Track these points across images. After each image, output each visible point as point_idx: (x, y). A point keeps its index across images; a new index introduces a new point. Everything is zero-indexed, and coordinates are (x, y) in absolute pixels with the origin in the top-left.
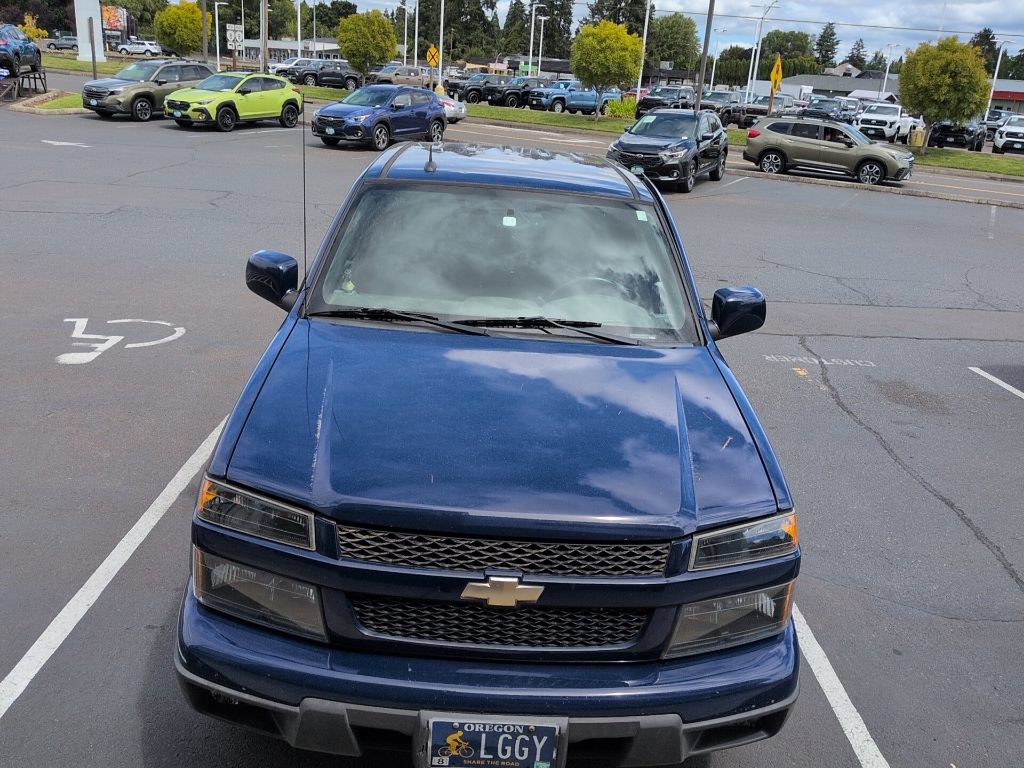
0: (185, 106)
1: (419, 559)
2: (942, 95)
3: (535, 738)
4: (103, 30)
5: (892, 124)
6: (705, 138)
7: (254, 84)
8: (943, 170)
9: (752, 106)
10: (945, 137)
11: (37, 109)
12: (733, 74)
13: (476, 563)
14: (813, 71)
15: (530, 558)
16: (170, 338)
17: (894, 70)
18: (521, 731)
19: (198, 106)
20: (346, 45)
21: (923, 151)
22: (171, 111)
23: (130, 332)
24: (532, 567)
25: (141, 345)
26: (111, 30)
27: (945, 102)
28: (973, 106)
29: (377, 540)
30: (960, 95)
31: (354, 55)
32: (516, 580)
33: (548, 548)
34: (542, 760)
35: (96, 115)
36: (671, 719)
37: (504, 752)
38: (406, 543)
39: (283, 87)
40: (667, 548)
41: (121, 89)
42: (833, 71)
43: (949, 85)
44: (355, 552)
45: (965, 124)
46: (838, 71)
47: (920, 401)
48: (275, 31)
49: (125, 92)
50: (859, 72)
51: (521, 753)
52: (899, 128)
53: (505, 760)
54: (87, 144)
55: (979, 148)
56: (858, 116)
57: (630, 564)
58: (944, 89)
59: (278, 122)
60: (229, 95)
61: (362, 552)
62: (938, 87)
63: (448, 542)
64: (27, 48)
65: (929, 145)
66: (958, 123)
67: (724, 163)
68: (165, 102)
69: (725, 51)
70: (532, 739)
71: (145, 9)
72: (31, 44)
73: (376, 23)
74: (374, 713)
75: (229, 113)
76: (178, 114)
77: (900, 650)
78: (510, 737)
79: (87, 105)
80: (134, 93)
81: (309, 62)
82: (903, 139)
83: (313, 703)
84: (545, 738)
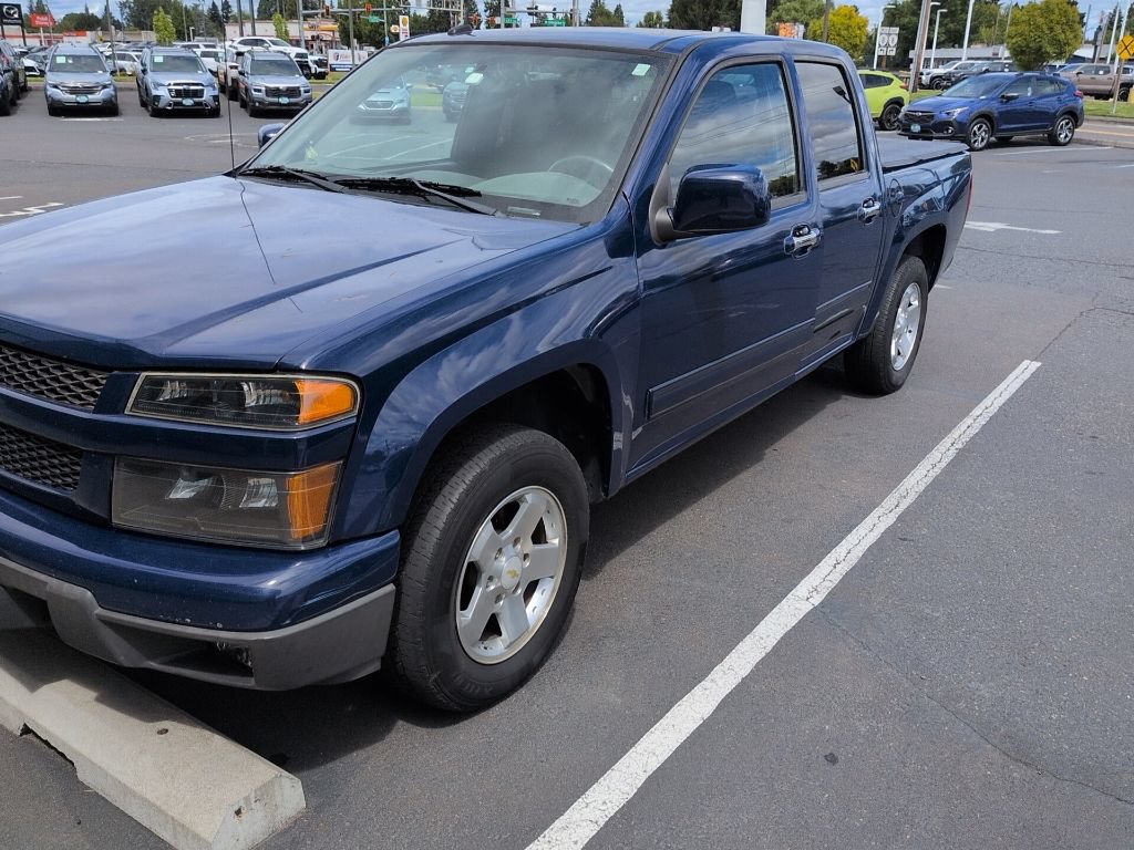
20: (1014, 41)
31: (1023, 52)
36: (79, 593)
39: (888, 84)
40: (106, 378)
73: (1057, 11)
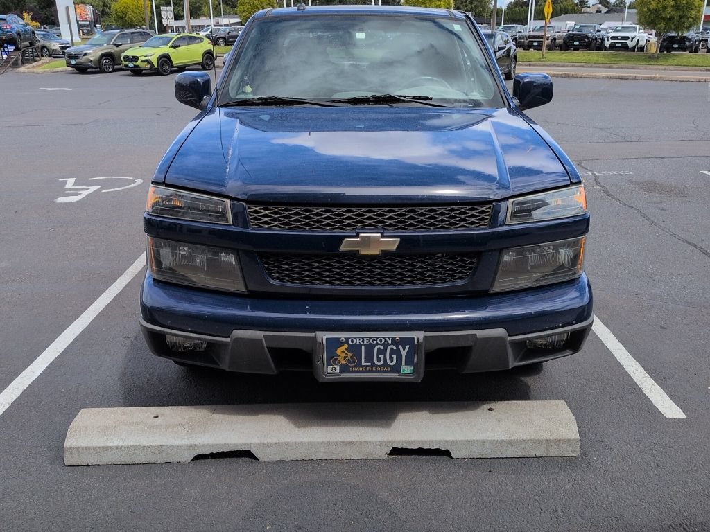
0: (135, 59)
1: (307, 224)
2: (669, 13)
3: (400, 346)
4: (78, 22)
5: (633, 38)
6: (500, 49)
7: (182, 41)
8: (671, 68)
9: (532, 33)
10: (670, 45)
11: (35, 70)
12: (517, 18)
13: (349, 225)
14: (574, 11)
15: (388, 219)
16: (133, 185)
17: (632, 6)
18: (390, 342)
19: (144, 58)
21: (656, 55)
22: (127, 63)
23: (104, 184)
24: (390, 225)
25: (113, 190)
26: (83, 21)
27: (670, 19)
28: (691, 20)
29: (276, 213)
30: (681, 13)
32: (379, 235)
33: (401, 211)
34: (406, 364)
35: (76, 71)
36: (500, 332)
37: (379, 360)
38: (297, 214)
39: (202, 42)
40: (489, 208)
41: (91, 51)
42: (588, 10)
43: (672, 6)
44: (260, 223)
45: (686, 34)
46: (593, 10)
47: (666, 190)
48: (195, 14)
49: (94, 54)
50: (607, 9)
51: (391, 360)
52: (638, 41)
53: (380, 366)
54: (70, 88)
55: (696, 51)
56: (609, 35)
57: (463, 220)
58: (669, 9)
59: (200, 67)
60: (165, 49)
61: (266, 223)
62: (665, 8)
63: (327, 211)
64: (25, 30)
65: (660, 51)
66: (680, 34)
67: (515, 67)
68: (122, 58)
69: (511, 3)
70: (398, 347)
71: (105, 5)
72: (28, 27)
74: (283, 336)
75: (166, 62)
76: (131, 65)
77: (665, 326)
78: (382, 348)
79: (69, 64)
80: (100, 53)
81: (219, 29)
82: (641, 49)
83: (239, 333)
84: (408, 347)
